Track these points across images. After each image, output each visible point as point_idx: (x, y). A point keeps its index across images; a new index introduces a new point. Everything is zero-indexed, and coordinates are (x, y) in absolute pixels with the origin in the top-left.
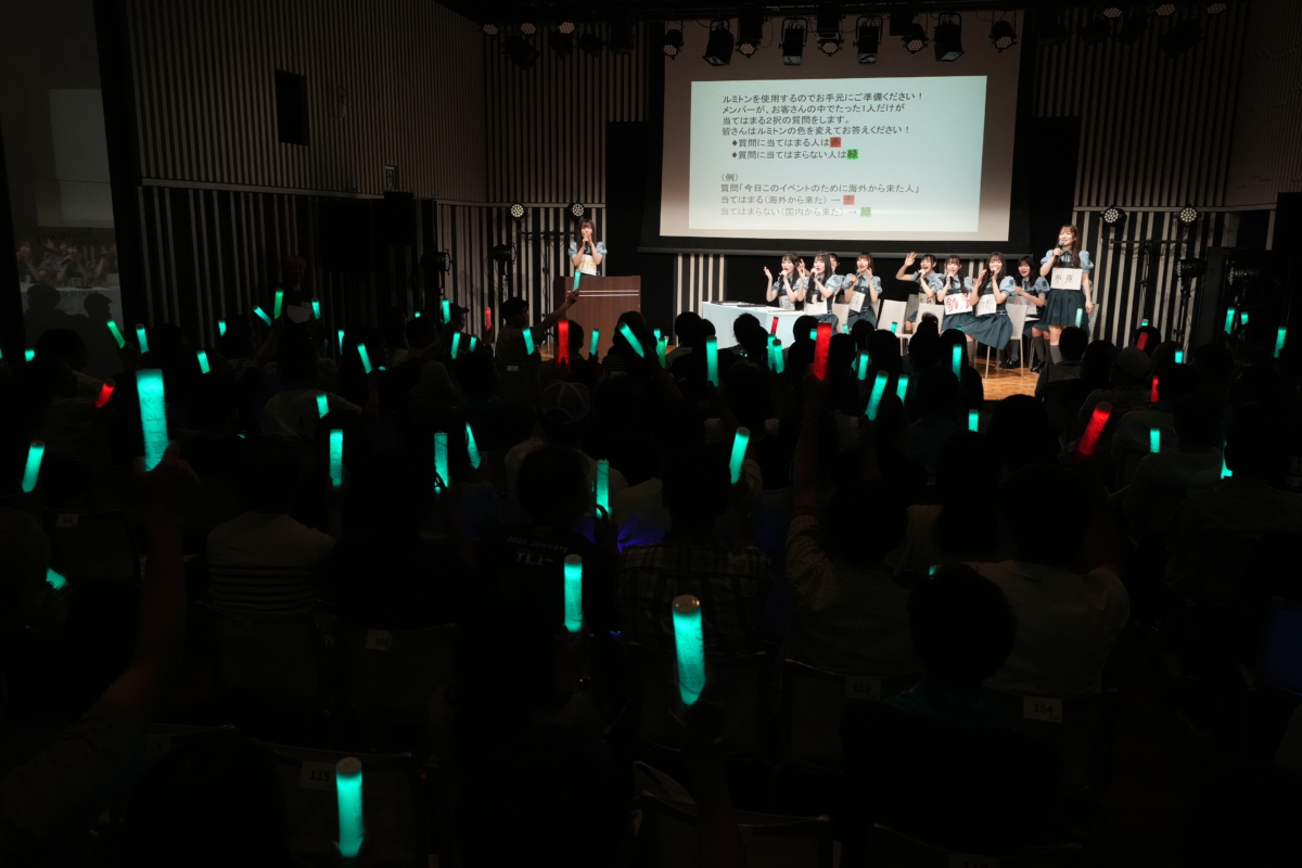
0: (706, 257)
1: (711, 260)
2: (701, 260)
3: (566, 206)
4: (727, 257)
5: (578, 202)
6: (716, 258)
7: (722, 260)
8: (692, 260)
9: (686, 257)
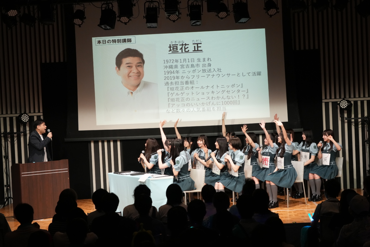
0: (109, 142)
1: (112, 144)
2: (106, 144)
3: (17, 115)
4: (121, 141)
5: (25, 113)
6: (115, 142)
7: (119, 143)
8: (100, 144)
9: (96, 143)
